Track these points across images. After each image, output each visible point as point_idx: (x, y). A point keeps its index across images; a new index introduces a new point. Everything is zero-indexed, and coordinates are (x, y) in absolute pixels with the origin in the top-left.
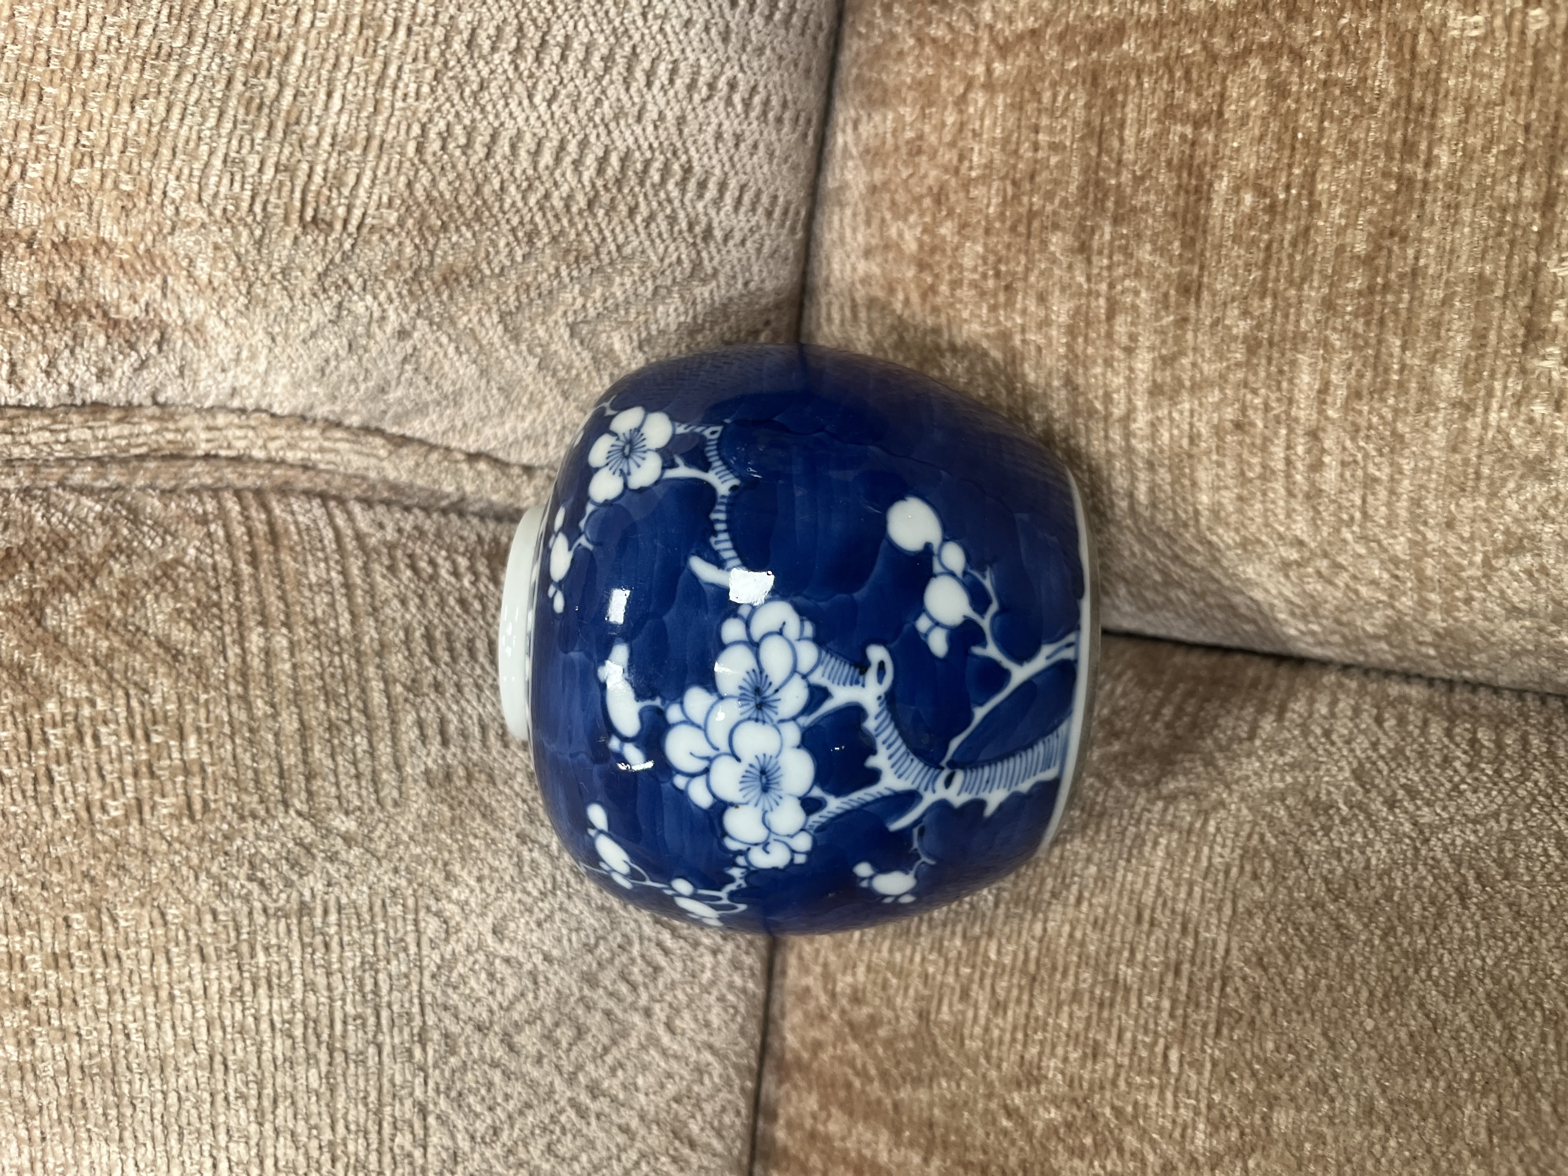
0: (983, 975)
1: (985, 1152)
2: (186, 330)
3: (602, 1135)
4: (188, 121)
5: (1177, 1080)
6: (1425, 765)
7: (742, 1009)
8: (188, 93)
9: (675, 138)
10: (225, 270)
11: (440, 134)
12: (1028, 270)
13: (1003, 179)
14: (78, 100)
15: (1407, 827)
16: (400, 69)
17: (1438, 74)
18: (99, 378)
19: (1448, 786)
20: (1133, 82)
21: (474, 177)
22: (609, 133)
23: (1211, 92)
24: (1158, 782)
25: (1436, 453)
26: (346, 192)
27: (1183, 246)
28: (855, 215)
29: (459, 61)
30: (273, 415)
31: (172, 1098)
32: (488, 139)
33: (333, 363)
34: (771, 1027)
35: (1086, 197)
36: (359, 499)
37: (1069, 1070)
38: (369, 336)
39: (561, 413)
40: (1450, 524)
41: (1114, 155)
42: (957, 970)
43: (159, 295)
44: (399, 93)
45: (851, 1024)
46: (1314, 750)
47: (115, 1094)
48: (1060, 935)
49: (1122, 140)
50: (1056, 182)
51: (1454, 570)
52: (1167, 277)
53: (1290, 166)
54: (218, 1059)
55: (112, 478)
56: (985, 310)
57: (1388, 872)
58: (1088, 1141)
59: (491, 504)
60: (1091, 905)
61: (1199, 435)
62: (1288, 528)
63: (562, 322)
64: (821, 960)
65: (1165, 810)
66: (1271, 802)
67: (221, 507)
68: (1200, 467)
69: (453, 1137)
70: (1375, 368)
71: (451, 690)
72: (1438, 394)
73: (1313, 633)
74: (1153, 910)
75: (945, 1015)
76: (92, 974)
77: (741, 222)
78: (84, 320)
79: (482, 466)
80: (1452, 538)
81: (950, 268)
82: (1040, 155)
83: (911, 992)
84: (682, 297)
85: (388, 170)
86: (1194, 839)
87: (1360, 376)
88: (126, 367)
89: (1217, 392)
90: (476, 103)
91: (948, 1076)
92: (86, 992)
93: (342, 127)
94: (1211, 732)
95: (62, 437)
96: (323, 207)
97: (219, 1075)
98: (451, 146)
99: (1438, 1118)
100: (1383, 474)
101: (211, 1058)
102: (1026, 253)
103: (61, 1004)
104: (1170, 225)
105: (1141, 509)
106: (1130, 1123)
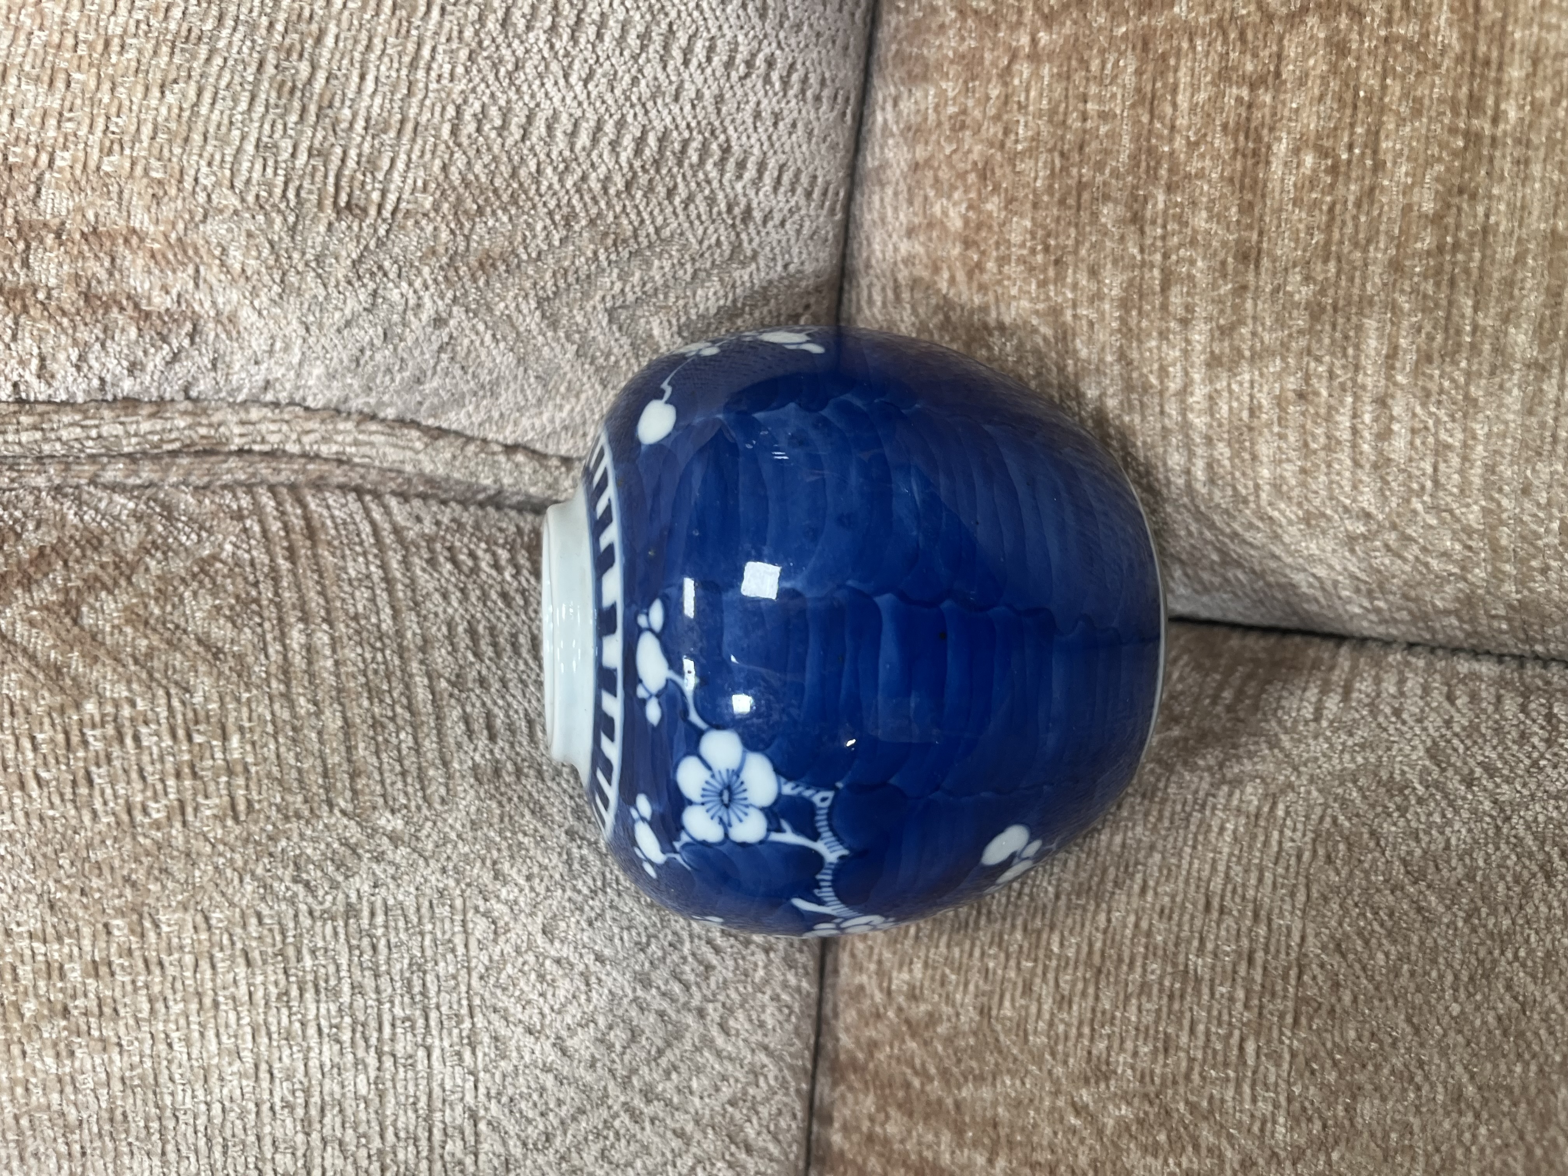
0: (1046, 968)
1: (1053, 1152)
2: (218, 321)
3: (657, 1139)
4: (219, 106)
5: (1254, 1072)
6: (1502, 742)
7: (796, 1008)
8: (219, 77)
9: (713, 117)
10: (258, 258)
11: (475, 115)
12: (1078, 243)
13: (1051, 151)
14: (106, 86)
15: (1487, 805)
16: (434, 49)
17: (1504, 27)
18: (131, 372)
19: (1527, 762)
20: (1185, 45)
21: (510, 160)
22: (646, 112)
23: (1267, 52)
24: (1221, 766)
25: (1511, 417)
26: (380, 176)
27: (1240, 211)
28: (896, 194)
29: (494, 40)
30: (307, 409)
31: (217, 1108)
32: (524, 120)
33: (368, 353)
34: (824, 1027)
35: (1138, 166)
36: (393, 493)
37: (1139, 1065)
38: (405, 324)
39: (599, 402)
40: (1526, 490)
41: (1167, 121)
42: (1019, 963)
43: (191, 285)
44: (433, 75)
45: (908, 1022)
46: (1385, 730)
47: (157, 1106)
48: (1125, 926)
49: (1175, 105)
50: (1107, 152)
51: (1529, 538)
52: (1224, 244)
53: (1352, 125)
54: (264, 1067)
55: (144, 475)
56: (1034, 286)
57: (1469, 853)
58: (1162, 1138)
59: (529, 496)
60: (1156, 893)
61: (1260, 407)
62: (1354, 500)
63: (600, 307)
64: (875, 957)
65: (1230, 795)
66: (1342, 784)
67: (255, 502)
68: (1261, 440)
69: (504, 1143)
70: (1446, 330)
71: (496, 685)
72: (1512, 356)
73: (1378, 611)
74: (1222, 898)
75: (1007, 1011)
76: (133, 982)
77: (781, 203)
78: (115, 312)
79: (520, 458)
80: (1528, 505)
81: (998, 244)
82: (1089, 124)
83: (971, 987)
84: (721, 280)
85: (423, 153)
86: (1262, 823)
87: (1431, 338)
88: (158, 360)
89: (1278, 361)
90: (512, 83)
91: (1012, 1074)
92: (127, 1000)
93: (376, 110)
94: (1275, 714)
95: (94, 433)
96: (357, 192)
97: (265, 1084)
98: (487, 128)
99: (1530, 1103)
100: (1456, 440)
101: (257, 1067)
102: (1077, 226)
103: (101, 1014)
104: (1227, 190)
105: (1198, 486)
106: (1206, 1118)
